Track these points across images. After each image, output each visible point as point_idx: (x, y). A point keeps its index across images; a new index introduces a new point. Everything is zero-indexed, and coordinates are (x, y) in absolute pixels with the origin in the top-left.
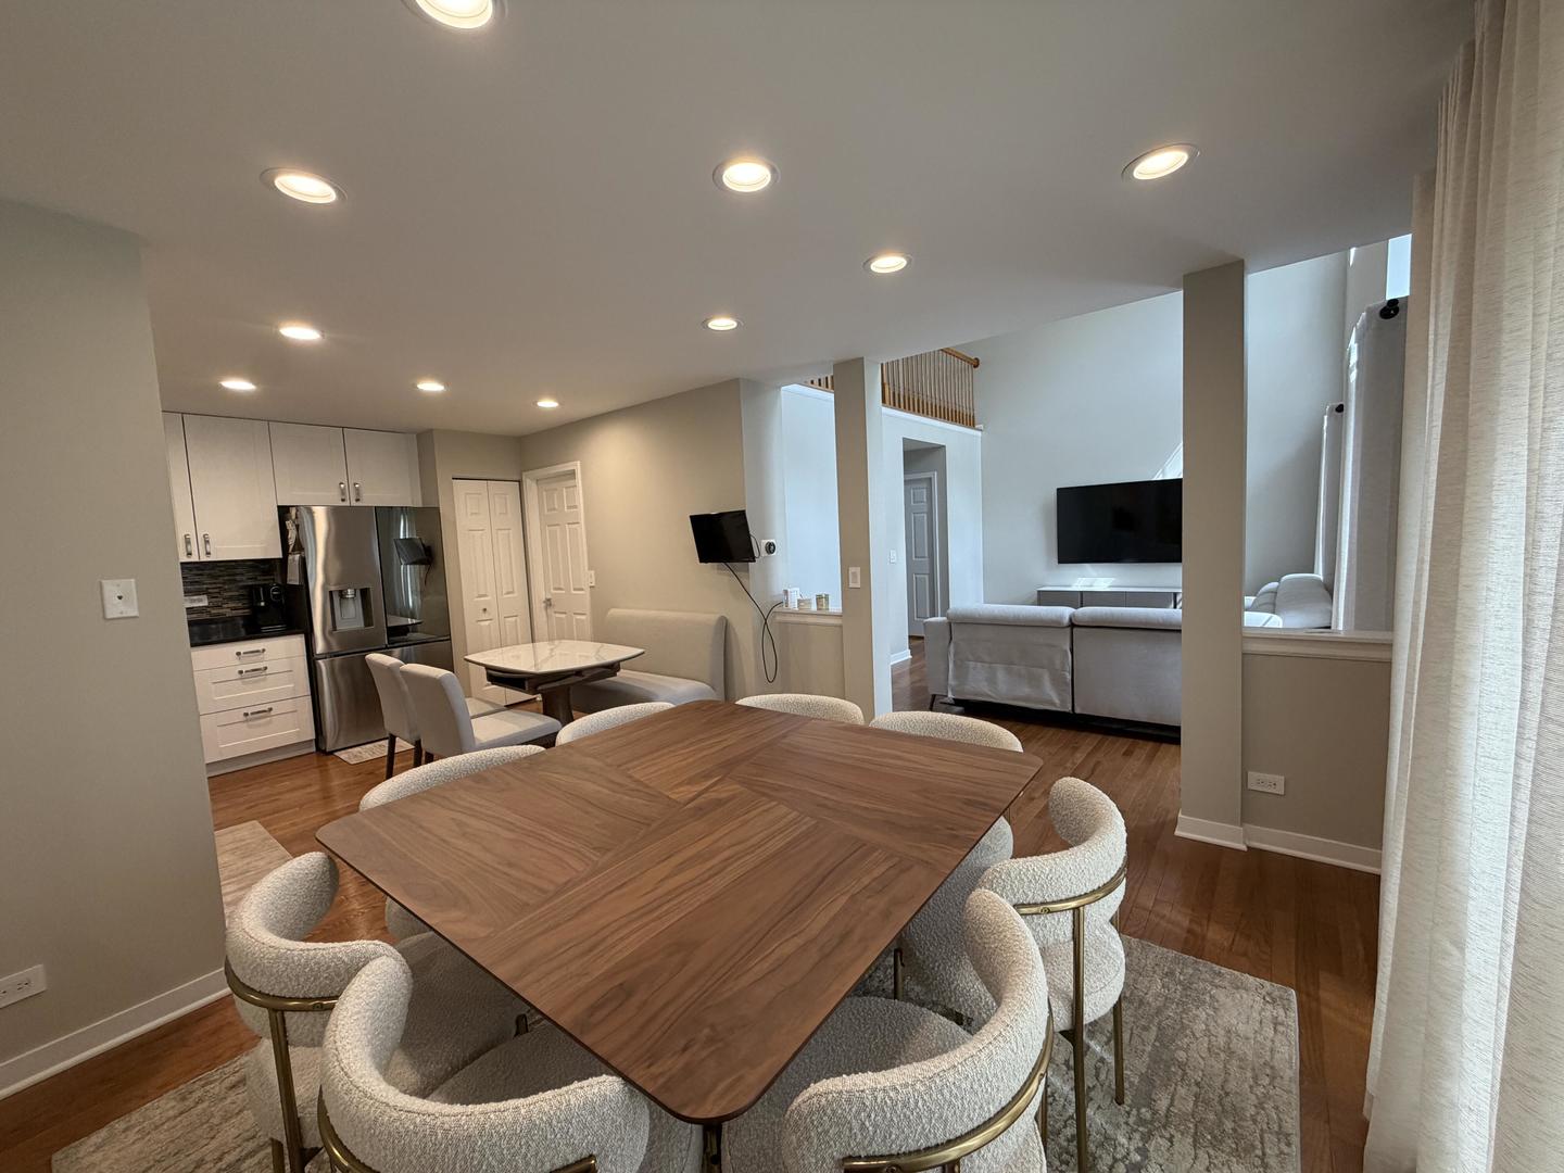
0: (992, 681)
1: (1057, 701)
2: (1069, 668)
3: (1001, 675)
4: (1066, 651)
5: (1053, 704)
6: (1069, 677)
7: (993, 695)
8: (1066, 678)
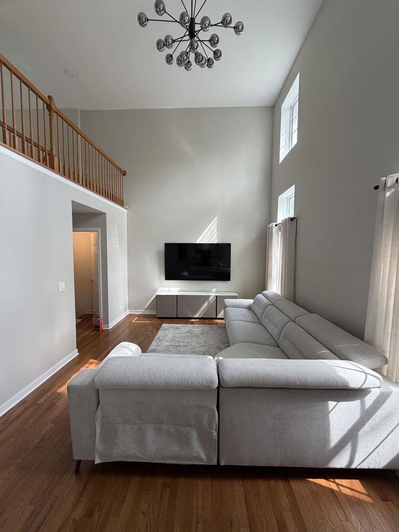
0: (141, 441)
1: (203, 456)
2: (215, 426)
3: (150, 434)
4: (213, 411)
5: (202, 460)
6: (215, 434)
7: (143, 456)
8: (213, 436)
